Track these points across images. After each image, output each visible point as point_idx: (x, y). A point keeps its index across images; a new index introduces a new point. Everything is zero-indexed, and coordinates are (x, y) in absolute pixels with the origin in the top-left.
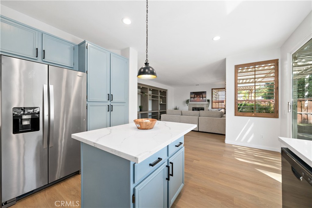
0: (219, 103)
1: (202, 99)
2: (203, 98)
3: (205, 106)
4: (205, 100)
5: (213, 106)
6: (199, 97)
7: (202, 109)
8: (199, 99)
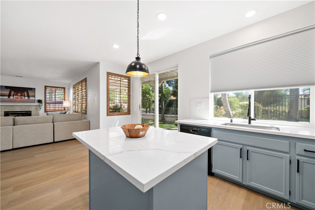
0: (51, 105)
1: (26, 98)
2: (28, 96)
3: (33, 110)
4: (33, 100)
5: (47, 109)
6: (21, 96)
7: (28, 114)
8: (21, 98)
